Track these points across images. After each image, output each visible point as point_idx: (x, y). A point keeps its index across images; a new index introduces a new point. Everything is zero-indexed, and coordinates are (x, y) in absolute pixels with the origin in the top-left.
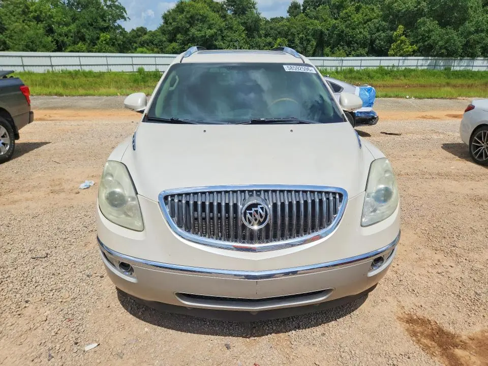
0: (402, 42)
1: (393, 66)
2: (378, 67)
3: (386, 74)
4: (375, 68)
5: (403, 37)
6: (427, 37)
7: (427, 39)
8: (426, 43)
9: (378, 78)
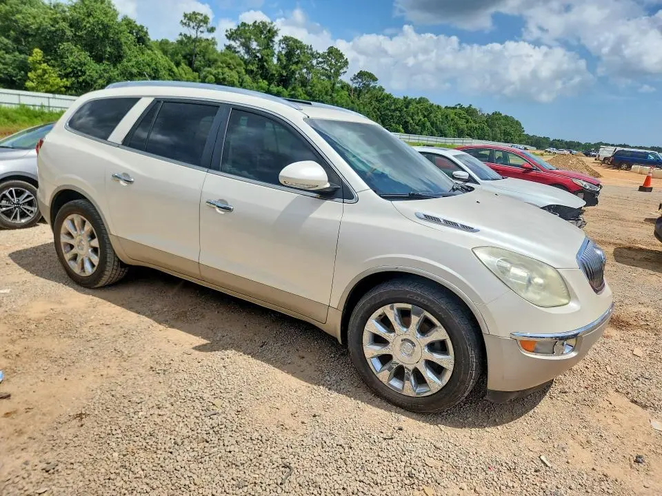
0: (45, 72)
1: (42, 106)
2: (19, 106)
3: (36, 117)
4: (14, 106)
5: (44, 66)
6: (81, 71)
7: (80, 73)
8: (81, 79)
9: (24, 121)
